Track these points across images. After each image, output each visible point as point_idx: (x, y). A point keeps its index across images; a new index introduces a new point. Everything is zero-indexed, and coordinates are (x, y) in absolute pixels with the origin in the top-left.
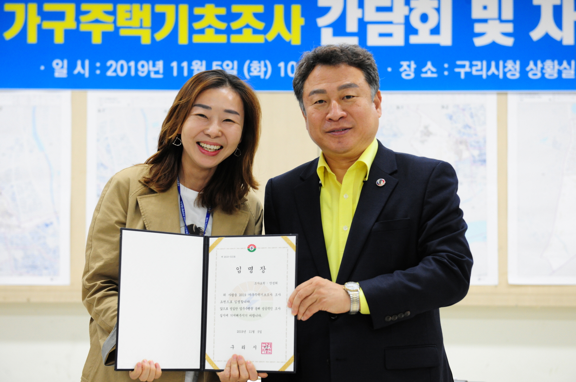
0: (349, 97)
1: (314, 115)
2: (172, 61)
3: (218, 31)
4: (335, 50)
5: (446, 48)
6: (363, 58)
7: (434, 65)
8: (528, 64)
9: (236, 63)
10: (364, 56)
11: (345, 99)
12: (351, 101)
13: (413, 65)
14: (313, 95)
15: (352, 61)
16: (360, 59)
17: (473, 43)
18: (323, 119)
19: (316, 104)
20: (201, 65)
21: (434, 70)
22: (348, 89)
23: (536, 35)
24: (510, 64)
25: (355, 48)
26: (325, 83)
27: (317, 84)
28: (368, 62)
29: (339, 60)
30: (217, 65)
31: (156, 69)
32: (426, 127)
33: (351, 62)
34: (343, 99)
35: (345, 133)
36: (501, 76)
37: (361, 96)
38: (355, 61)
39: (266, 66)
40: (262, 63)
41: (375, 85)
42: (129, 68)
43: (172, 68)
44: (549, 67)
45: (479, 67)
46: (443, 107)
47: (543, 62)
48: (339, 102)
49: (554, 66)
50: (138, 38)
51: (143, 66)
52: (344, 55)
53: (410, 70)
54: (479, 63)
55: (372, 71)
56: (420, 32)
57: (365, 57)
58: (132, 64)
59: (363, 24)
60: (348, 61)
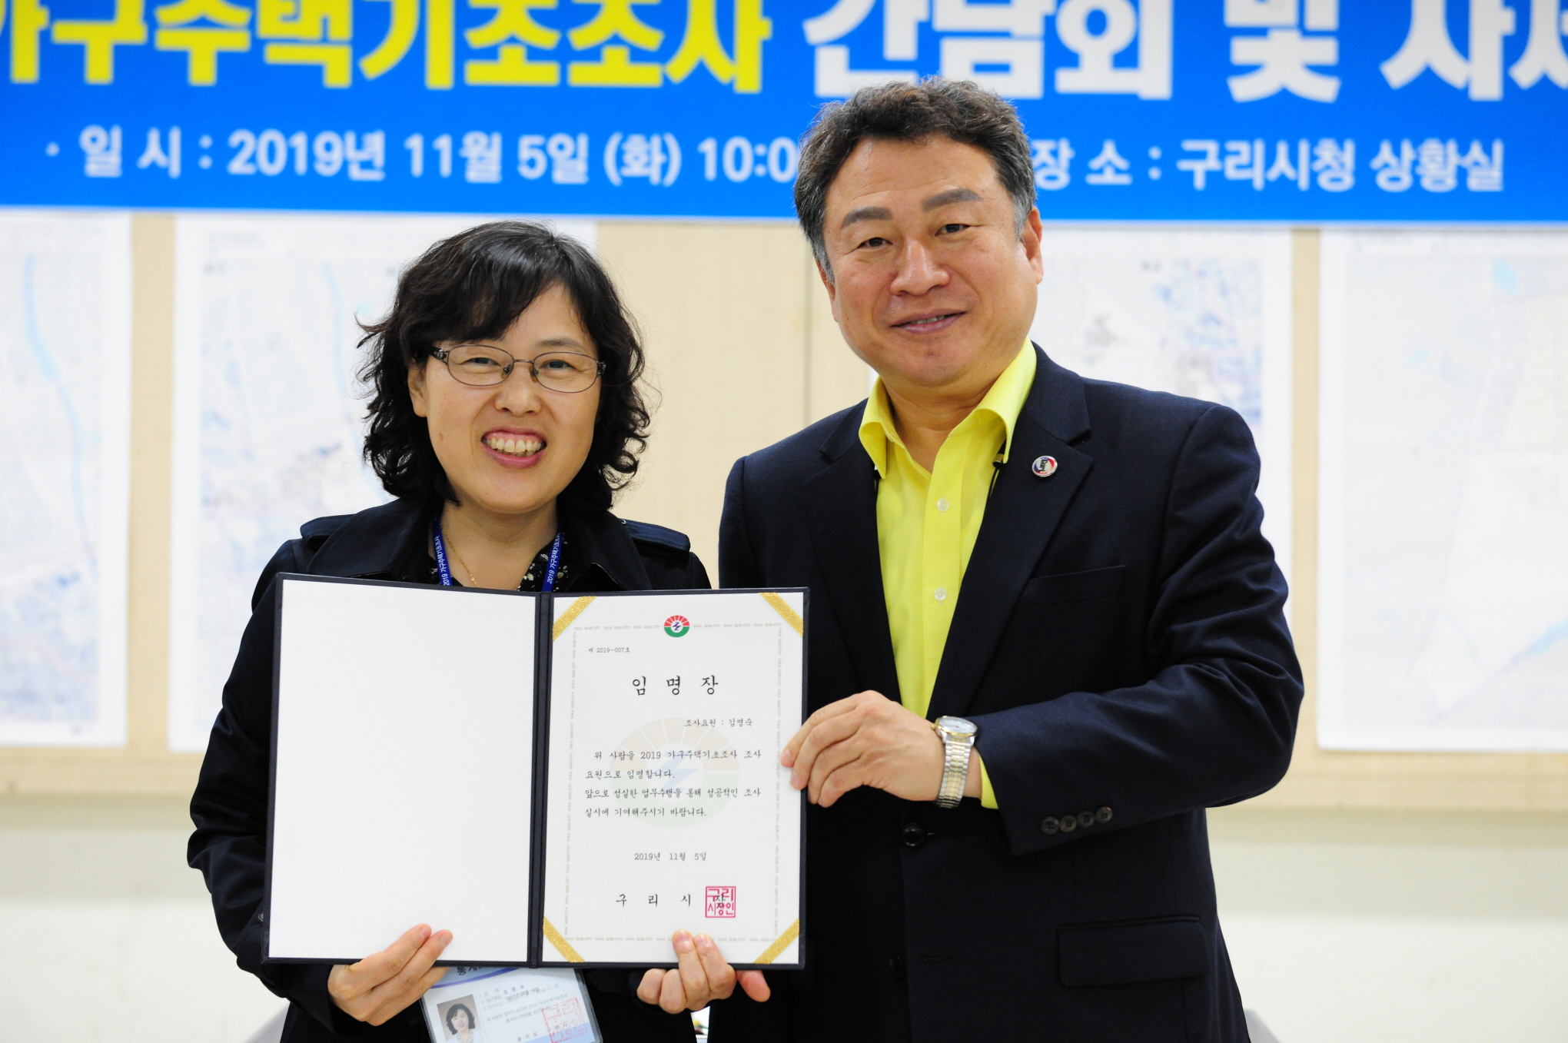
0: (953, 228)
1: (855, 280)
2: (409, 133)
3: (535, 54)
4: (914, 98)
5: (1154, 105)
6: (991, 119)
7: (1121, 151)
8: (1375, 151)
9: (583, 141)
10: (993, 111)
11: (945, 234)
12: (963, 239)
13: (1066, 152)
14: (853, 225)
15: (960, 128)
16: (984, 122)
17: (1226, 92)
18: (882, 290)
19: (861, 250)
20: (489, 146)
21: (1122, 164)
22: (953, 204)
23: (1399, 71)
24: (1327, 149)
25: (967, 91)
26: (888, 191)
27: (864, 195)
28: (1006, 129)
29: (926, 126)
30: (532, 147)
31: (364, 155)
32: (1100, 321)
33: (959, 132)
34: (938, 233)
35: (944, 327)
36: (1304, 183)
37: (988, 225)
38: (969, 126)
39: (665, 149)
40: (656, 141)
41: (1025, 191)
42: (291, 153)
43: (408, 155)
44: (1433, 161)
45: (1244, 159)
46: (1146, 266)
47: (1417, 144)
48: (927, 245)
49: (1445, 157)
50: (315, 72)
51: (328, 147)
52: (938, 110)
53: (1058, 165)
54: (1243, 147)
55: (1018, 154)
56: (1086, 61)
57: (996, 116)
58: (300, 140)
59: (929, 38)
60: (949, 127)
